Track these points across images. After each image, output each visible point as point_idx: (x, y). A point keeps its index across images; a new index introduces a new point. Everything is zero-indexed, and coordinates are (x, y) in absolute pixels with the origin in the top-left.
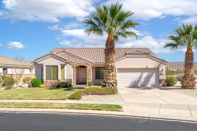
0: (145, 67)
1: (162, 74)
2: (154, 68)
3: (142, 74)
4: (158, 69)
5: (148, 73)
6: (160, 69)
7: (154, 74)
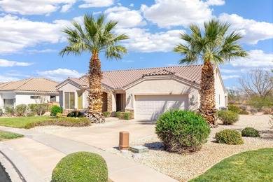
0: (168, 93)
1: (192, 104)
2: (181, 95)
3: (166, 103)
4: (186, 95)
5: (174, 102)
6: (190, 96)
7: (183, 104)
